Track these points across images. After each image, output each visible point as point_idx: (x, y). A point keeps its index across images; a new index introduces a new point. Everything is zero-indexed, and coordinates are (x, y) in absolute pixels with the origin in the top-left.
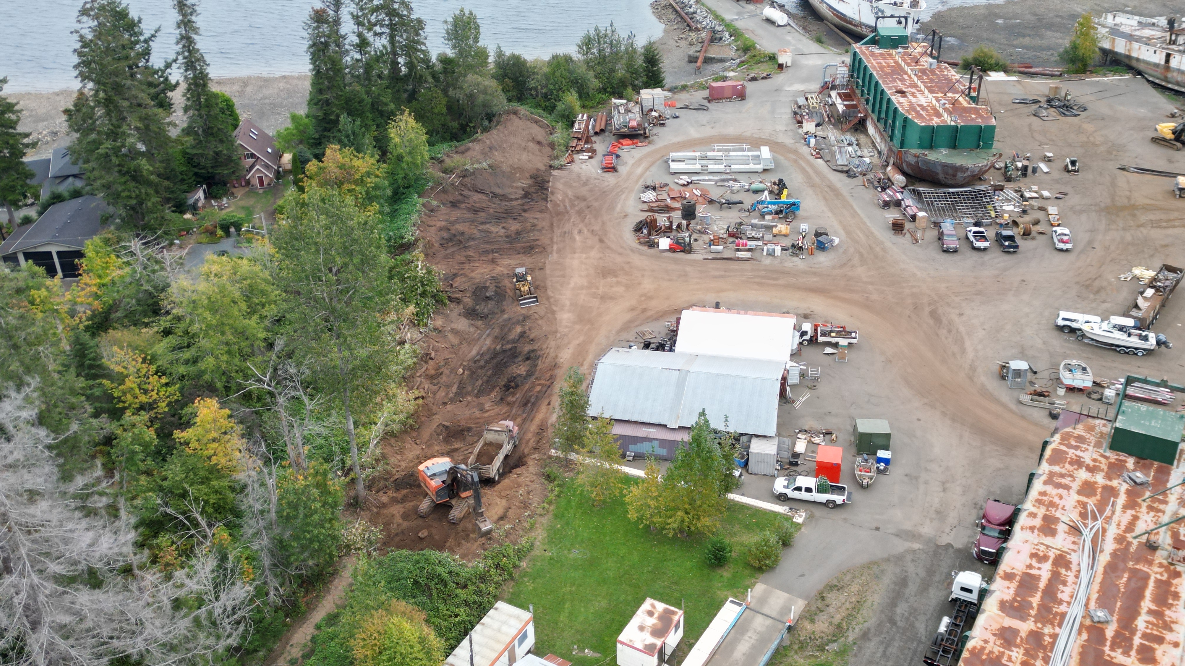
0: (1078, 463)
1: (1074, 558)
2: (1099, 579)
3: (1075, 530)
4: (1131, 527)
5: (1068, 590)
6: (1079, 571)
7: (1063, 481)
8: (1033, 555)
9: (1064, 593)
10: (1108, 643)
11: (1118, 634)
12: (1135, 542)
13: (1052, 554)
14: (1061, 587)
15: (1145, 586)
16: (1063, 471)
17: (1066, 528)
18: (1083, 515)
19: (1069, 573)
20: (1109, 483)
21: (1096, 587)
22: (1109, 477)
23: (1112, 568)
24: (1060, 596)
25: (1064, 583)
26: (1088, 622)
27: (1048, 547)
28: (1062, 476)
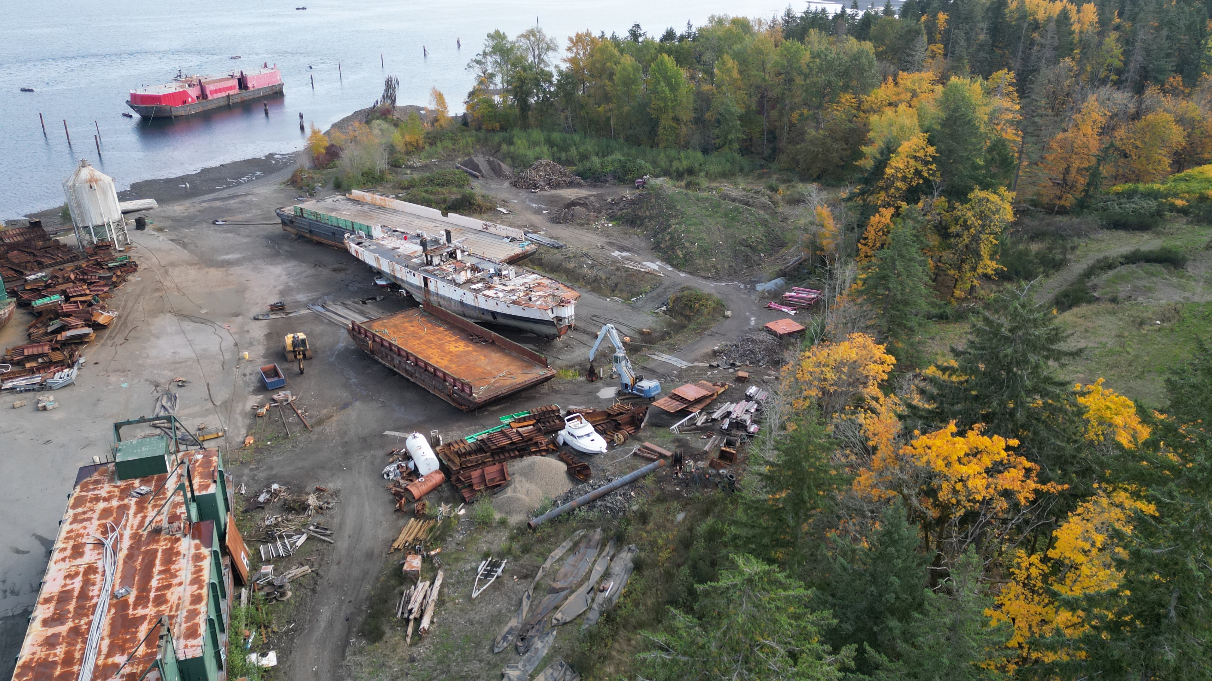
0: (97, 499)
1: (100, 564)
2: (120, 569)
3: (100, 544)
4: (141, 524)
5: (96, 588)
6: (104, 571)
7: (86, 516)
8: (66, 577)
9: (94, 591)
10: (131, 607)
11: (138, 598)
12: (145, 533)
13: (82, 570)
14: (91, 588)
15: (156, 557)
16: (85, 509)
17: (91, 546)
18: (105, 533)
19: (97, 575)
20: (122, 503)
21: (119, 575)
22: (121, 499)
23: (130, 557)
24: (91, 594)
25: (94, 584)
26: (115, 601)
27: (78, 566)
28: (84, 513)
